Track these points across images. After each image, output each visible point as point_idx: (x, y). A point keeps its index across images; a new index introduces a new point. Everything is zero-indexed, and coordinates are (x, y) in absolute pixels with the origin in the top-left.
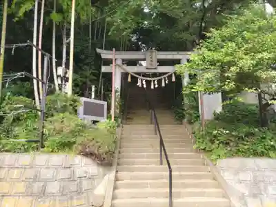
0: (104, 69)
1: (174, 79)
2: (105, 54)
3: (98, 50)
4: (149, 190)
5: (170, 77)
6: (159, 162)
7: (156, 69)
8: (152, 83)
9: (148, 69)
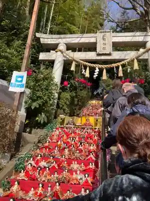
0: (42, 56)
3: (38, 35)
7: (110, 54)
8: (105, 71)
9: (99, 55)
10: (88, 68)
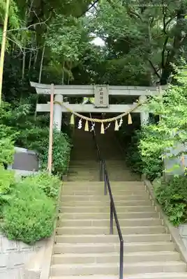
0: (40, 108)
1: (130, 122)
2: (41, 89)
3: (33, 84)
4: (95, 265)
5: (125, 118)
6: (109, 231)
7: (107, 107)
8: (102, 126)
9: (96, 107)
10: (87, 123)
